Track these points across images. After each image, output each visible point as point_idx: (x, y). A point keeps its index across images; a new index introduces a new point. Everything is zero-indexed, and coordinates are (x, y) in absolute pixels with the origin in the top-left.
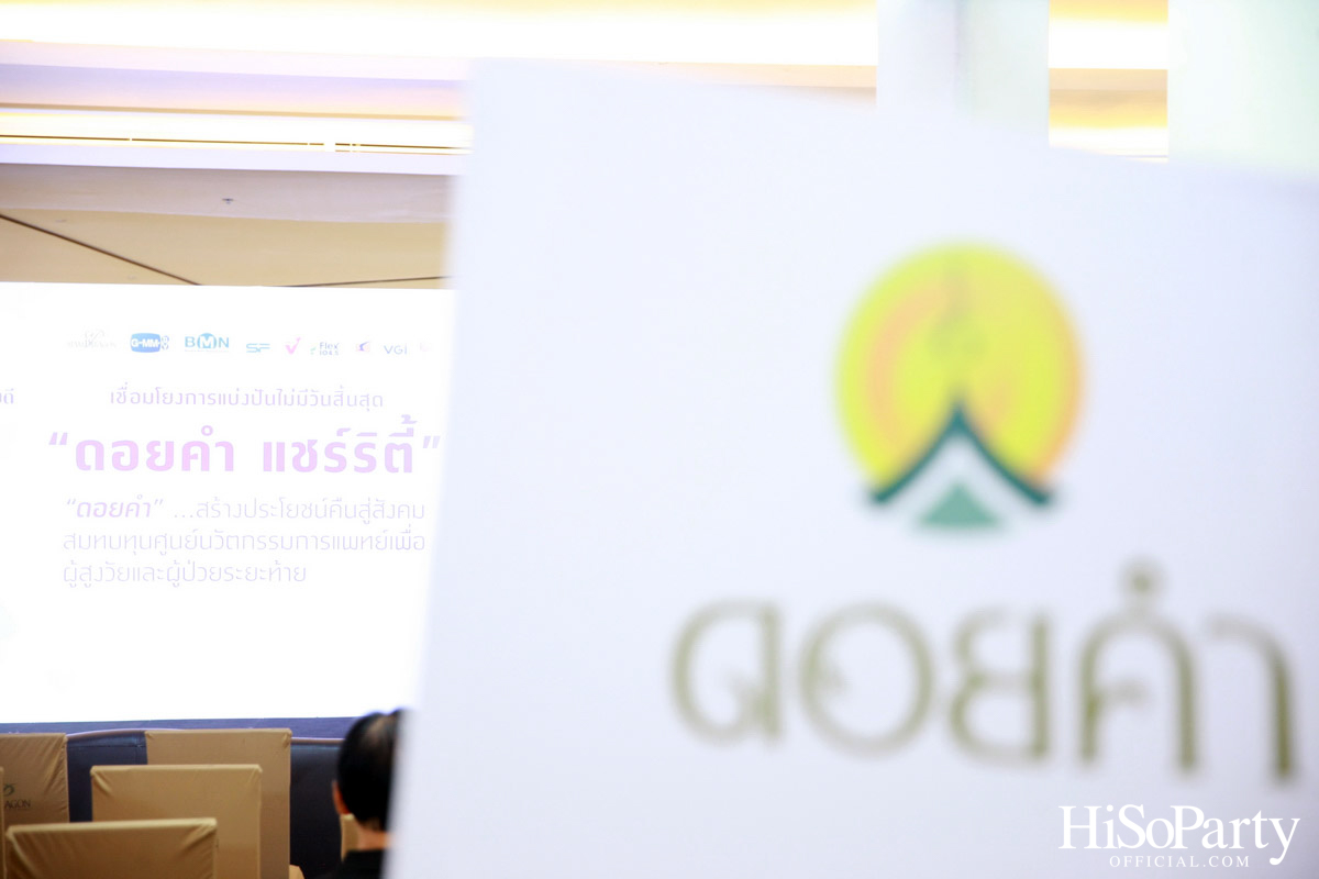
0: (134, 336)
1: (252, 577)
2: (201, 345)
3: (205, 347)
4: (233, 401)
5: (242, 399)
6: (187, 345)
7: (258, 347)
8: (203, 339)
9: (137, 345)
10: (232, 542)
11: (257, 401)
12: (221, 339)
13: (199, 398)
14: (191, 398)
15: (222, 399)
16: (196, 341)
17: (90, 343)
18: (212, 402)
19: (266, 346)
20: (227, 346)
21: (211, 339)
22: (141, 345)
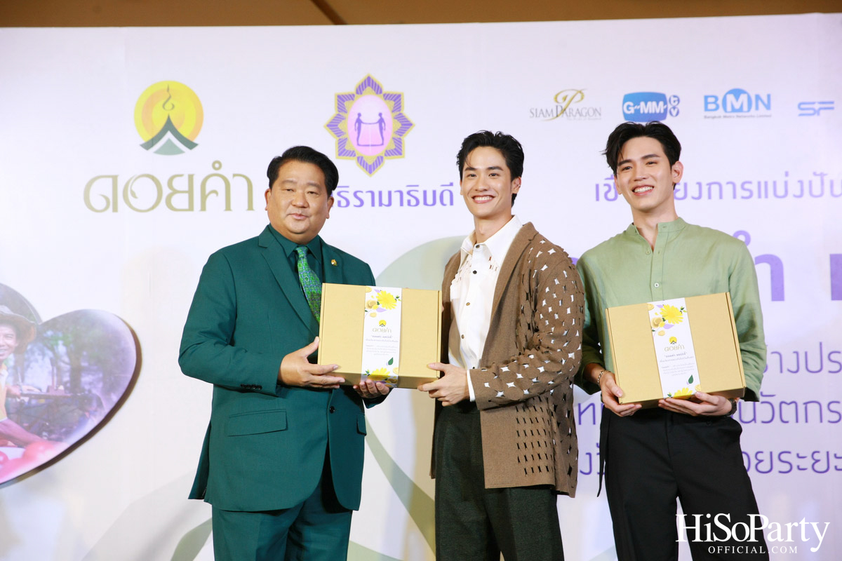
0: (628, 98)
1: (821, 466)
2: (729, 108)
3: (734, 110)
4: (781, 192)
5: (794, 188)
6: (706, 109)
7: (817, 106)
8: (731, 98)
9: (632, 111)
10: (788, 412)
11: (816, 191)
12: (758, 97)
13: (728, 190)
14: (715, 188)
15: (763, 189)
16: (720, 102)
17: (564, 110)
18: (747, 194)
19: (828, 106)
20: (768, 107)
21: (743, 98)
22: (637, 111)
